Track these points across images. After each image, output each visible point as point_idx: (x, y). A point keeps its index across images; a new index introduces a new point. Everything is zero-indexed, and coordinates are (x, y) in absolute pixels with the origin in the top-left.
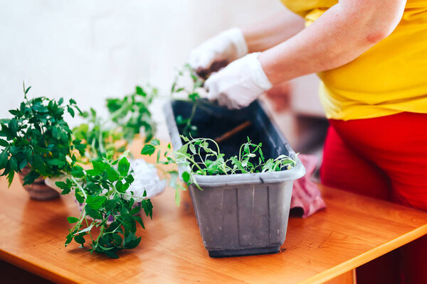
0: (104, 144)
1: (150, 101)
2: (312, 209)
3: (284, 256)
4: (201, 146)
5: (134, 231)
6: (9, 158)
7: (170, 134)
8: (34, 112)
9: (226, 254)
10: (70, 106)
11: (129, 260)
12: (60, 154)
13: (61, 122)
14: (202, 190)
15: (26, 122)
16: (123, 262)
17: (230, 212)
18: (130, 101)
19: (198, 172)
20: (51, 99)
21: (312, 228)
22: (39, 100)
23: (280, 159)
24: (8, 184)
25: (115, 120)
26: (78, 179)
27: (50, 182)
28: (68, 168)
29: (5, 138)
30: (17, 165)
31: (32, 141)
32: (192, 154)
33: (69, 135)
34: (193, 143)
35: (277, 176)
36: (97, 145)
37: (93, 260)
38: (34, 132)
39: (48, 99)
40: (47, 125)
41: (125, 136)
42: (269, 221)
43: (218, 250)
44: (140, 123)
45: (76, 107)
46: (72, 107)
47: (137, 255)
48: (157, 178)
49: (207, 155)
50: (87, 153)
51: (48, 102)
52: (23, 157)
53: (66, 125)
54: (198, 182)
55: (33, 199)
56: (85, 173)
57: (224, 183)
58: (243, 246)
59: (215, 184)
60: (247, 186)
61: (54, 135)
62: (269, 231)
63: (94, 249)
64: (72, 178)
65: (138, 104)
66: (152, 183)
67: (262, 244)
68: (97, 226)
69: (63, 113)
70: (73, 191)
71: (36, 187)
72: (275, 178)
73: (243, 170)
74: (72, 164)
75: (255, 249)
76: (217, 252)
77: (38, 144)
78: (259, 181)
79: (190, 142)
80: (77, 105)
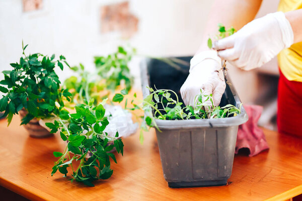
0: (90, 92)
1: (130, 59)
2: (257, 150)
3: (231, 187)
4: (164, 95)
5: (108, 164)
6: (9, 102)
7: (142, 85)
8: (31, 66)
9: (181, 185)
10: (60, 61)
11: (103, 188)
12: (51, 100)
13: (52, 74)
14: (161, 131)
15: (24, 73)
16: (98, 190)
17: (185, 151)
18: (113, 58)
19: (160, 117)
20: (45, 55)
21: (256, 165)
22: (35, 56)
23: (227, 108)
24: (8, 123)
25: (100, 74)
26: (64, 121)
27: (42, 123)
28: (57, 112)
29: (6, 86)
30: (14, 108)
31: (28, 89)
32: (155, 102)
33: (58, 85)
34: (157, 93)
35: (224, 122)
36: (84, 94)
37: (73, 188)
38: (30, 82)
39: (42, 55)
40: (41, 76)
41: (108, 87)
42: (218, 159)
43: (176, 181)
44: (121, 77)
45: (65, 62)
46: (62, 62)
47: (109, 184)
48: (131, 122)
49: (168, 104)
50: (75, 100)
51: (43, 57)
52: (19, 102)
53: (56, 76)
54: (158, 125)
55: (32, 137)
56: (70, 116)
57: (180, 127)
58: (196, 179)
59: (173, 127)
60: (199, 129)
61: (46, 84)
62: (218, 167)
63: (74, 178)
64: (60, 119)
65: (119, 60)
66: (125, 125)
67: (211, 178)
68: (77, 160)
69: (54, 67)
70: (59, 131)
71: (34, 127)
72: (222, 123)
73: (196, 116)
74: (60, 108)
75: (206, 181)
76: (174, 183)
77: (32, 92)
78: (208, 125)
79: (155, 92)
80: (66, 60)
